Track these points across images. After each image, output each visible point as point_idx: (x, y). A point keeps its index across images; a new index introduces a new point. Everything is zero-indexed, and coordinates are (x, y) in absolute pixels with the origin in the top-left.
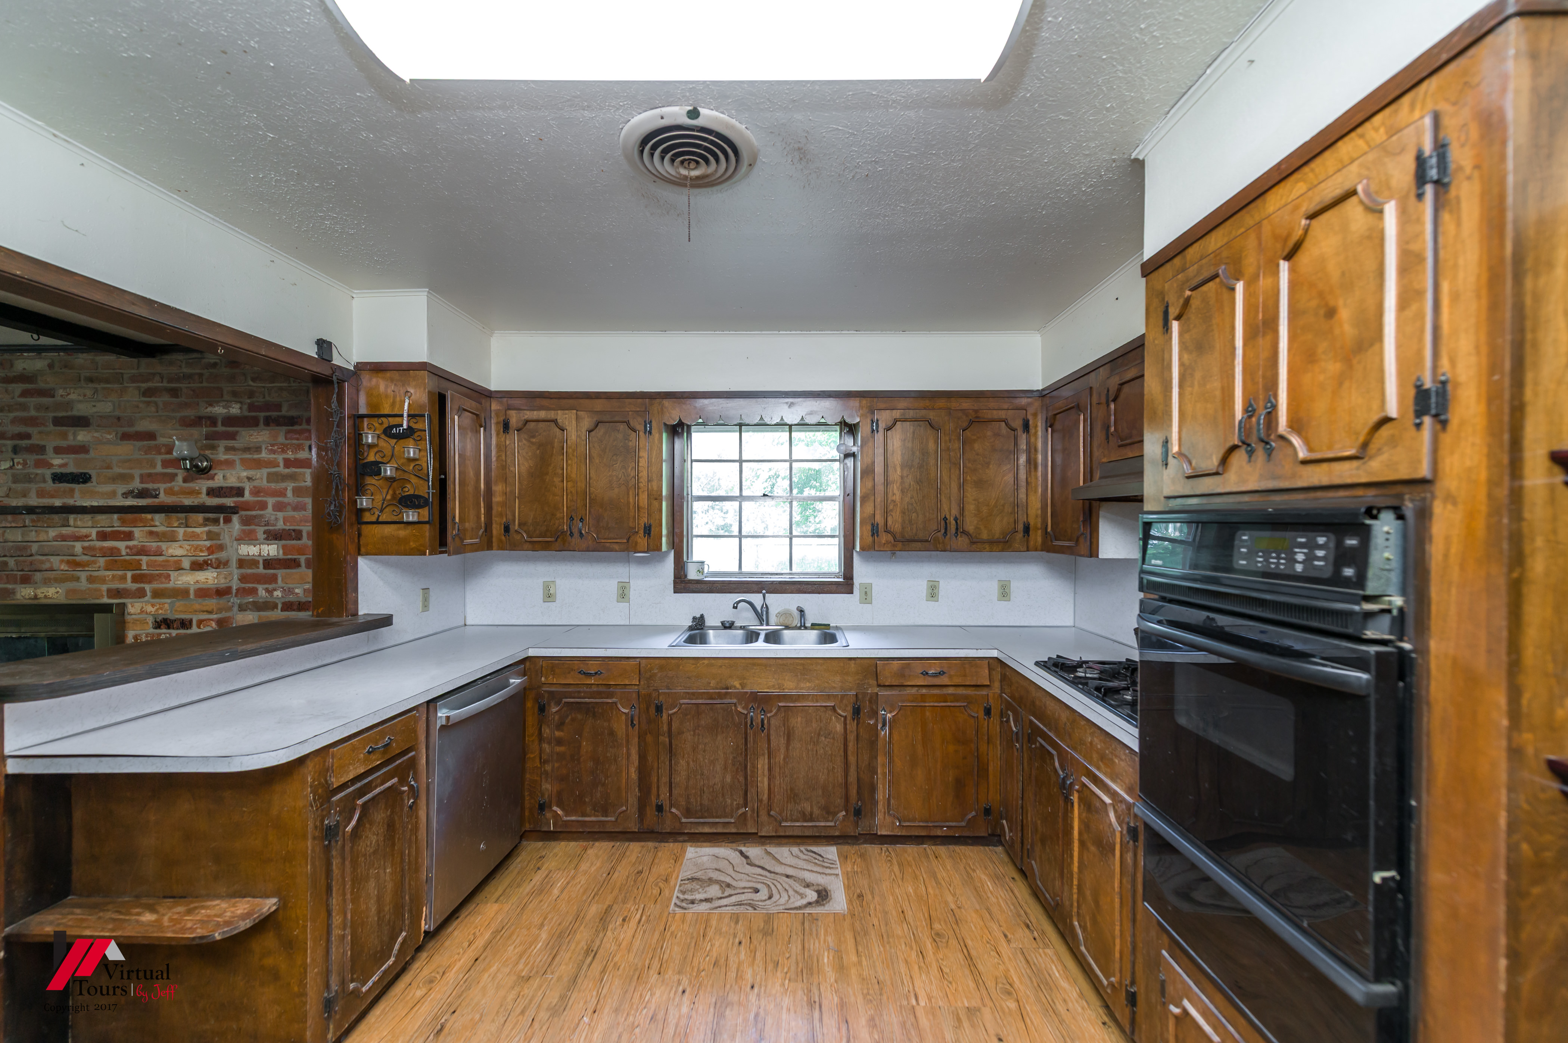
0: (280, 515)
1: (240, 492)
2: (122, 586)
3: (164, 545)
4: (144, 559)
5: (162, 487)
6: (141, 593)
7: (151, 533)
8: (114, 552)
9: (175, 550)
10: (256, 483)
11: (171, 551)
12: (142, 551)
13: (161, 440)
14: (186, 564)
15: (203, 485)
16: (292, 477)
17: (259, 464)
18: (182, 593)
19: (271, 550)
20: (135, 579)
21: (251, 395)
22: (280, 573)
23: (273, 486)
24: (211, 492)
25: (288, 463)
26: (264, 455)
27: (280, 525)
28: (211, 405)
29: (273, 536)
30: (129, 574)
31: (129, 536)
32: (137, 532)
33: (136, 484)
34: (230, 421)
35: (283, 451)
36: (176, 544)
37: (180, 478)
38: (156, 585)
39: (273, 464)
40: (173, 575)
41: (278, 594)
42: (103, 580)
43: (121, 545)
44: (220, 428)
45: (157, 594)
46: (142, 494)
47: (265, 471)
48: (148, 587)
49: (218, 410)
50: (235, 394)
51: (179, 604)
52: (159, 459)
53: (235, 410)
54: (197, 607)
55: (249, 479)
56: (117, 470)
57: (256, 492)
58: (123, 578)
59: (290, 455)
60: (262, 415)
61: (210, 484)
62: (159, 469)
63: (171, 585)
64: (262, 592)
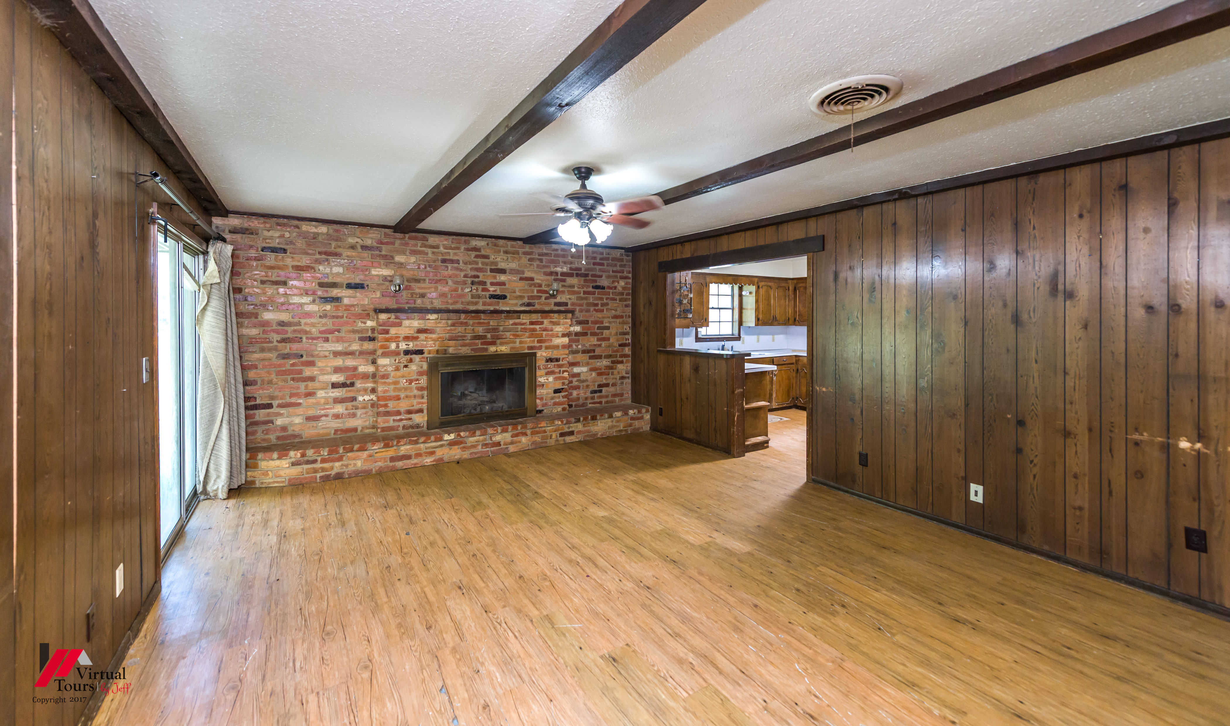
0: (582, 314)
1: (566, 304)
2: (533, 345)
3: (554, 327)
4: (544, 333)
5: (536, 301)
6: (540, 348)
7: (551, 322)
8: (534, 330)
9: (559, 329)
10: (573, 301)
11: (556, 329)
12: (545, 330)
13: (536, 281)
14: (560, 335)
15: (553, 301)
16: (586, 299)
17: (574, 293)
18: (556, 347)
19: (578, 329)
20: (539, 341)
21: (571, 263)
22: (581, 338)
23: (579, 302)
24: (556, 304)
25: (585, 293)
26: (576, 289)
27: (581, 319)
28: (556, 267)
29: (579, 323)
30: (536, 340)
31: (542, 323)
32: (545, 321)
33: (526, 300)
34: (563, 274)
35: (583, 288)
36: (558, 326)
37: (543, 298)
38: (547, 344)
39: (579, 293)
40: (553, 339)
41: (580, 347)
42: (525, 342)
43: (537, 327)
44: (559, 277)
45: (547, 348)
46: (529, 305)
47: (576, 296)
48: (543, 345)
49: (559, 269)
50: (565, 263)
51: (555, 352)
52: (535, 289)
53: (565, 270)
54: (562, 352)
55: (570, 299)
56: (518, 294)
57: (573, 304)
58: (534, 341)
59: (585, 289)
60: (575, 272)
61: (556, 300)
62: (535, 293)
63: (552, 344)
64: (574, 347)
